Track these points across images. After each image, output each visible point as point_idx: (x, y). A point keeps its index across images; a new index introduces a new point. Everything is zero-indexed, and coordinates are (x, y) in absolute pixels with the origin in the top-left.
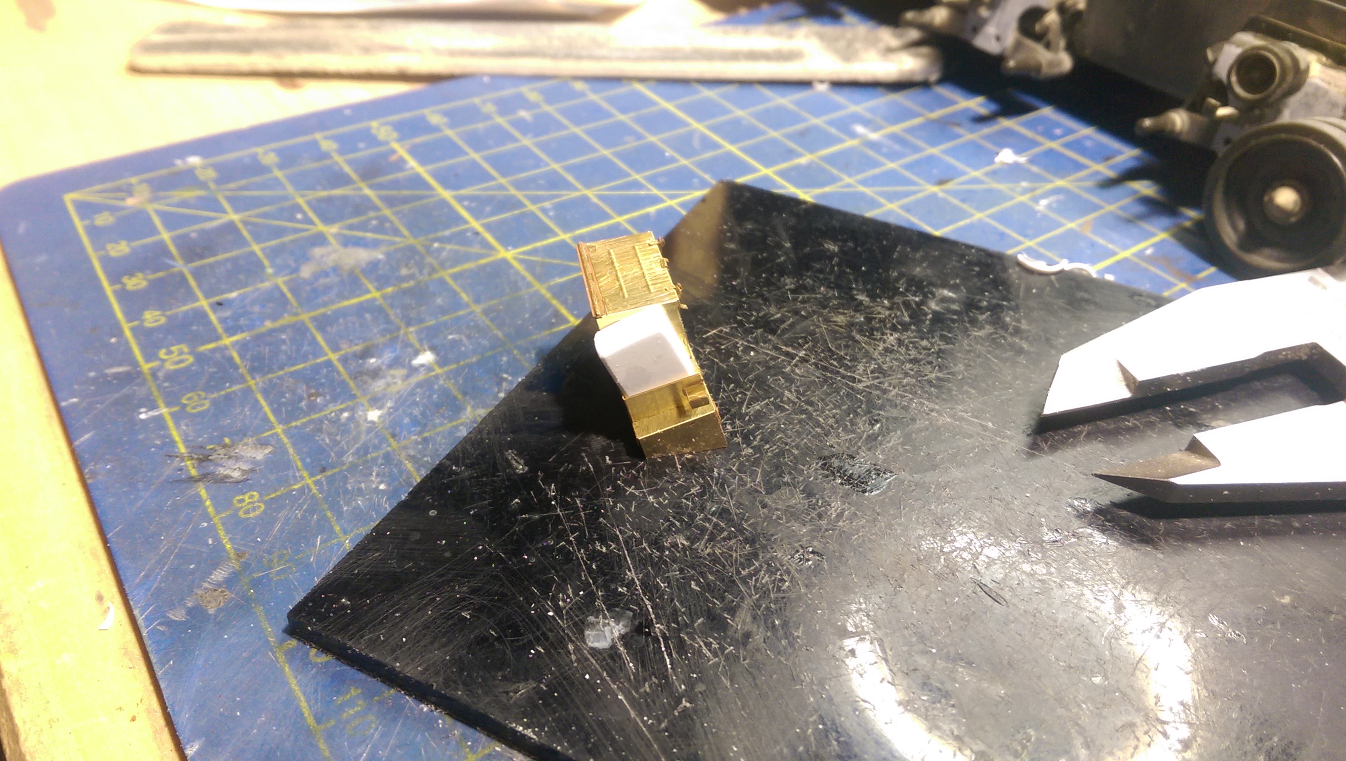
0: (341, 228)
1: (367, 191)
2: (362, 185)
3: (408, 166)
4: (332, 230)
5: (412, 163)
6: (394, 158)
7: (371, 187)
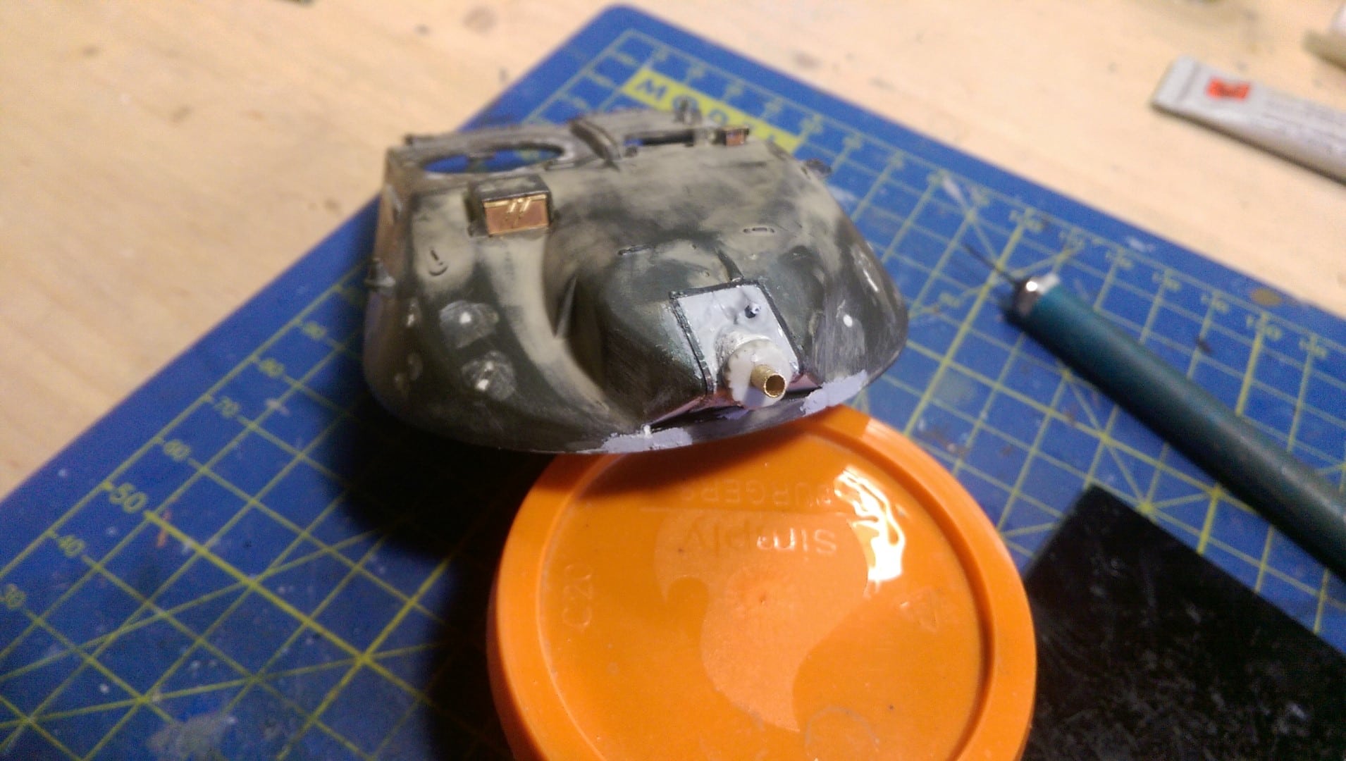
0: (163, 691)
1: (161, 614)
2: (148, 604)
3: (185, 550)
4: (154, 697)
5: (189, 543)
6: (161, 540)
7: (160, 602)
